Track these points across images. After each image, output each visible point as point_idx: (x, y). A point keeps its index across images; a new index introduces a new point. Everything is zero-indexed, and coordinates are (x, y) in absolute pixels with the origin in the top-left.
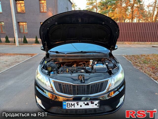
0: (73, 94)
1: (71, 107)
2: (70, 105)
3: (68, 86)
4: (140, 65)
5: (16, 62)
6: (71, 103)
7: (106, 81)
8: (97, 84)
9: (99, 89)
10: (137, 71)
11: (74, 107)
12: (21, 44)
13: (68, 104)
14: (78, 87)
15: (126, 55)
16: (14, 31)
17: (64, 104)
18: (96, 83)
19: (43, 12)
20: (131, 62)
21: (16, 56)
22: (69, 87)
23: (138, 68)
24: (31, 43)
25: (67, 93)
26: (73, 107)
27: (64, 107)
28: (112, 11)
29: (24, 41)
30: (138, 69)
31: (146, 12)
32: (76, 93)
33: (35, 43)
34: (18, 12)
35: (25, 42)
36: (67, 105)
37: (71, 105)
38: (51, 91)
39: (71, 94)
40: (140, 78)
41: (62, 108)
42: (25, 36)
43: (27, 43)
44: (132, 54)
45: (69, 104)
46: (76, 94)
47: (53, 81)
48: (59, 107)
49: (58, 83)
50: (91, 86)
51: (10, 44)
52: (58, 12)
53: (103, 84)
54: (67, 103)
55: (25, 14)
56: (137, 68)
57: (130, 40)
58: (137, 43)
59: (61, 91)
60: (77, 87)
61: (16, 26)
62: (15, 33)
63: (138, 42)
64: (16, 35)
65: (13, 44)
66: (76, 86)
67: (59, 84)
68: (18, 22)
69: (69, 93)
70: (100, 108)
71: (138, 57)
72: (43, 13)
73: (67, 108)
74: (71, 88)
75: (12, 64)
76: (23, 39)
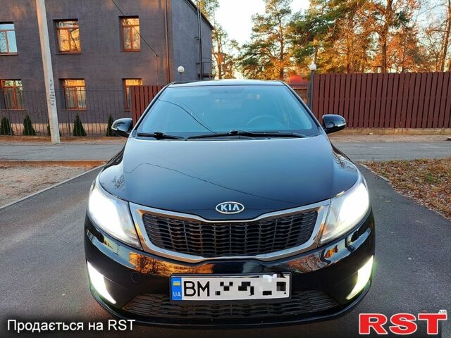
0: (205, 252)
1: (199, 295)
2: (193, 288)
3: (187, 226)
4: (415, 187)
5: (48, 183)
6: (198, 282)
7: (310, 212)
8: (283, 220)
9: (289, 236)
10: (408, 204)
11: (208, 295)
12: (67, 139)
13: (188, 285)
14: (221, 229)
15: (370, 162)
16: (48, 102)
17: (175, 283)
18: (280, 218)
19: (131, 51)
20: (385, 179)
21: (48, 169)
22: (192, 230)
23: (410, 195)
24: (96, 136)
25: (184, 250)
26: (203, 297)
27: (175, 295)
28: (325, 46)
29: (74, 130)
30: (408, 199)
31: (421, 50)
32: (216, 251)
33: (107, 136)
34: (61, 52)
35: (79, 132)
36: (186, 288)
37: (196, 288)
38: (135, 245)
39: (198, 254)
40: (417, 221)
41: (169, 300)
42: (77, 117)
43: (83, 135)
44: (389, 160)
45: (191, 285)
46: (213, 252)
47: (141, 211)
48: (161, 297)
49: (158, 217)
50: (262, 227)
51: (37, 139)
52: (173, 48)
53: (302, 219)
54: (185, 282)
55: (81, 56)
56: (405, 195)
57: (382, 124)
58: (402, 132)
59: (164, 243)
60: (217, 229)
61: (53, 87)
62: (49, 105)
63: (404, 130)
64: (53, 113)
65: (45, 140)
66: (214, 227)
67: (158, 222)
68: (62, 80)
69: (190, 251)
70: (293, 298)
71: (407, 166)
72: (130, 54)
73: (184, 298)
74: (199, 232)
75: (35, 187)
76: (72, 126)
